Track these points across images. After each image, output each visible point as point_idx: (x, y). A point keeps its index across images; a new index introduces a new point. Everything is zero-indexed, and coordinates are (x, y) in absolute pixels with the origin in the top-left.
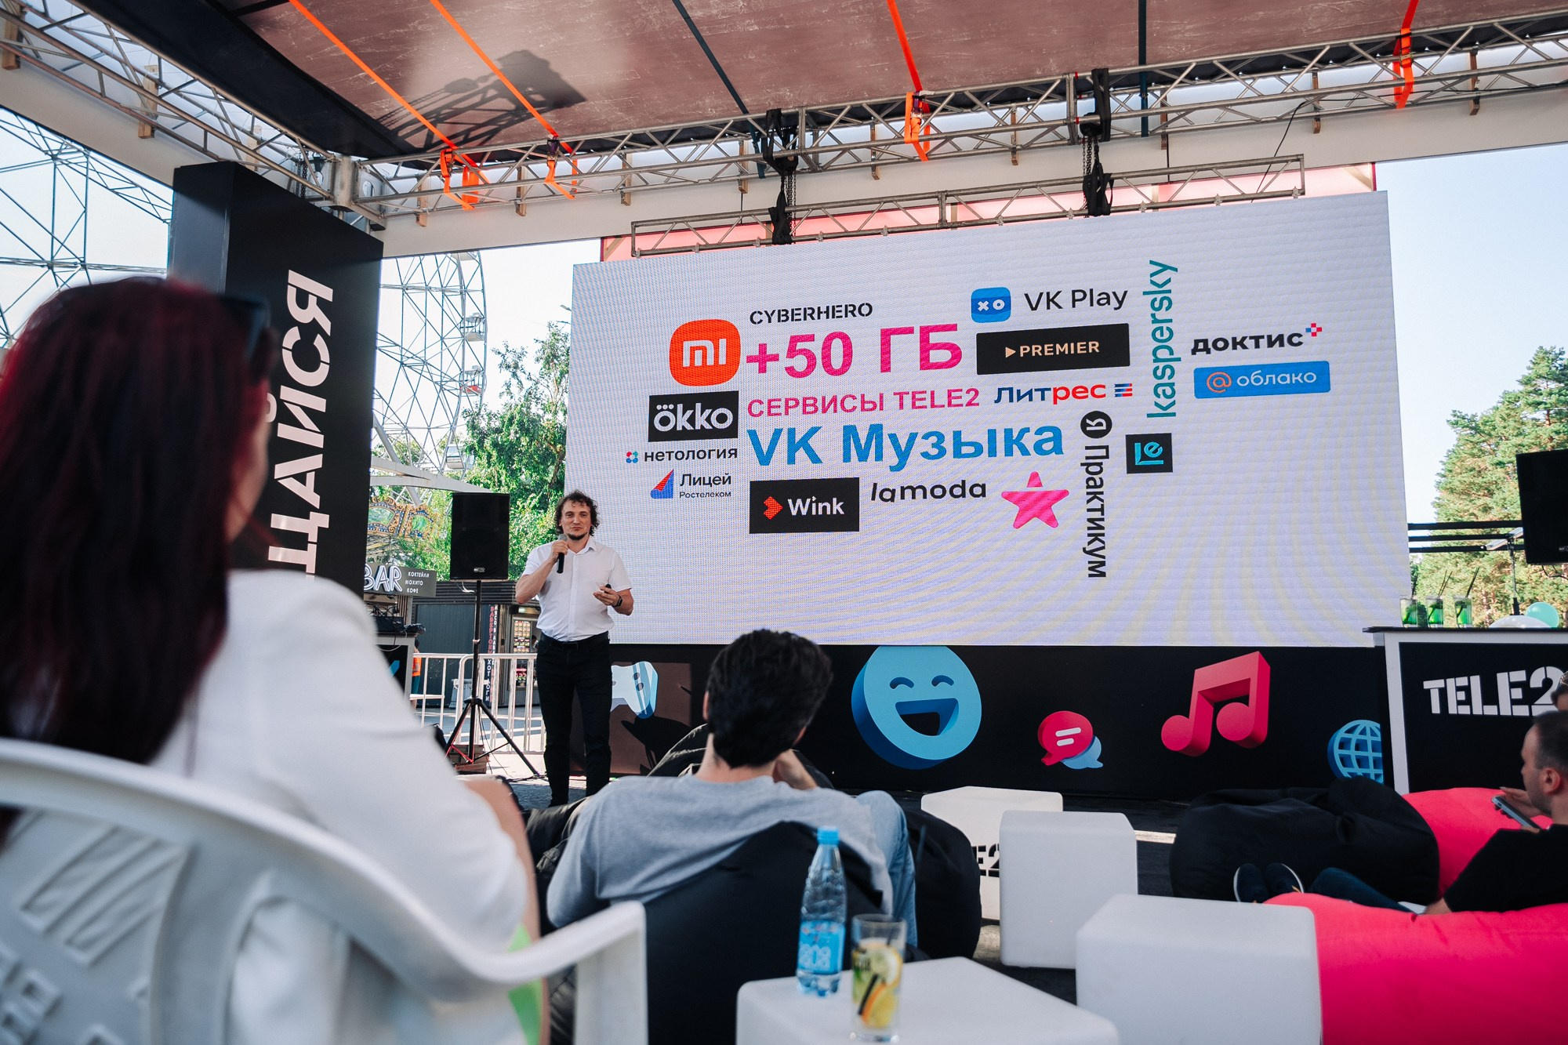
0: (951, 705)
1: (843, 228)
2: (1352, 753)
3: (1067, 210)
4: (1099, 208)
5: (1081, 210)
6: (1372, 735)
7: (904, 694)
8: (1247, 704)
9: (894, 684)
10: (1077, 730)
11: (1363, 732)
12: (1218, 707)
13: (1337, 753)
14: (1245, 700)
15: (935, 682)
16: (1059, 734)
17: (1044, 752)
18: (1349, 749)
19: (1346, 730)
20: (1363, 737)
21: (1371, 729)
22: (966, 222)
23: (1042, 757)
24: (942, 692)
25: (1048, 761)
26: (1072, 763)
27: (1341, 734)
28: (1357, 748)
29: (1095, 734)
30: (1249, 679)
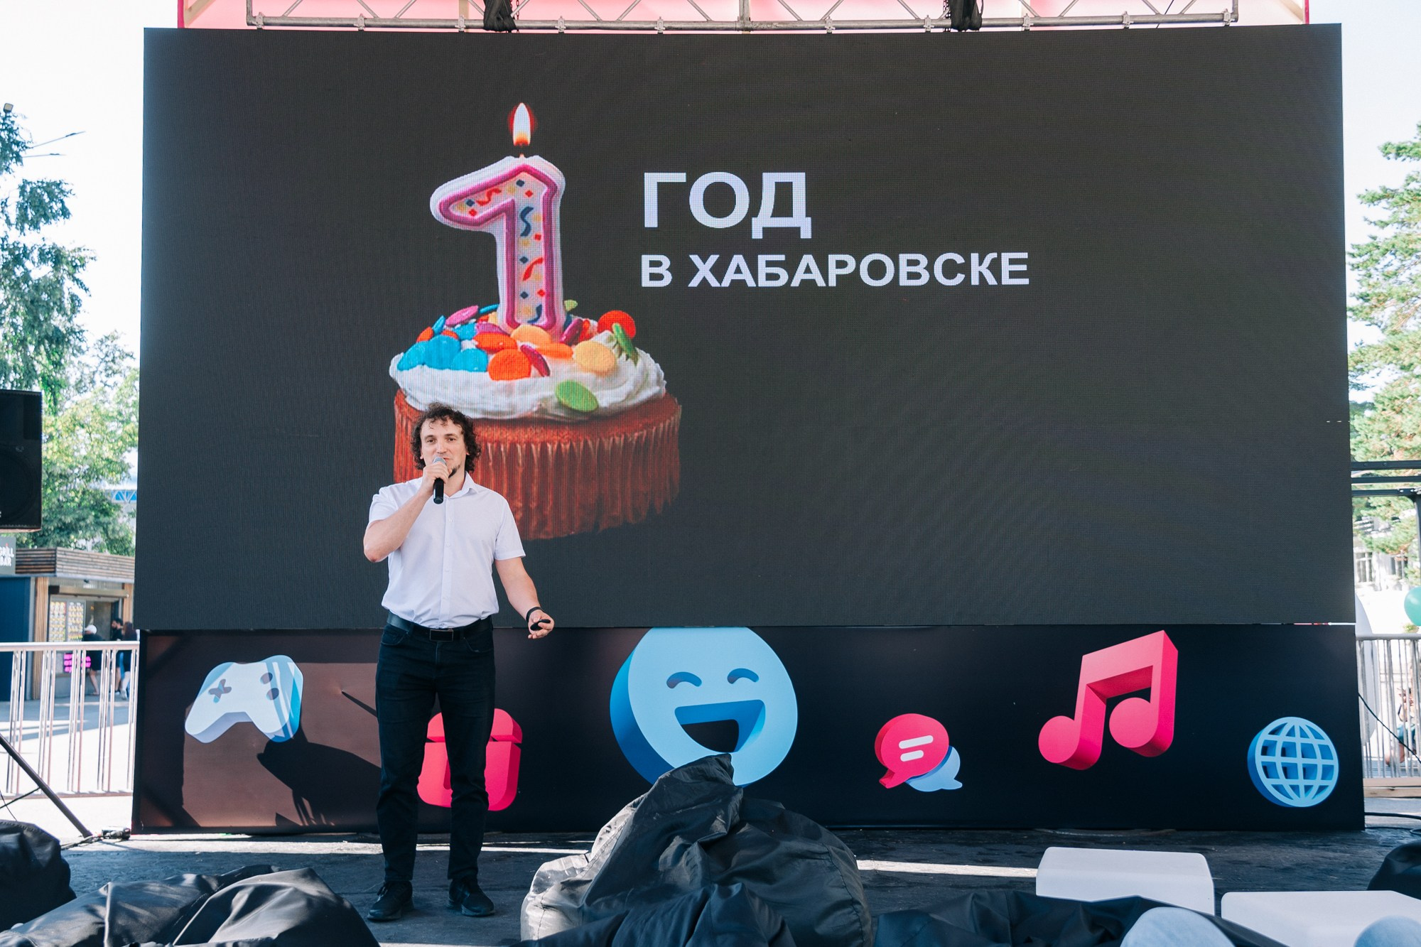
0: (755, 709)
1: (594, 15)
2: (1278, 759)
3: (922, 17)
4: (967, 18)
5: (941, 19)
6: (1302, 736)
7: (688, 696)
8: (1149, 700)
9: (673, 682)
10: (928, 740)
11: (1291, 733)
12: (1111, 704)
13: (1259, 760)
14: (1145, 694)
15: (733, 678)
16: (903, 745)
17: (883, 770)
18: (1274, 755)
19: (1270, 730)
20: (1290, 739)
21: (1301, 728)
22: (780, 23)
23: (881, 777)
24: (742, 692)
25: (889, 783)
26: (923, 784)
27: (1264, 736)
28: (1284, 753)
29: (952, 743)
30: (1152, 666)
